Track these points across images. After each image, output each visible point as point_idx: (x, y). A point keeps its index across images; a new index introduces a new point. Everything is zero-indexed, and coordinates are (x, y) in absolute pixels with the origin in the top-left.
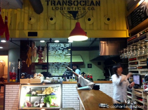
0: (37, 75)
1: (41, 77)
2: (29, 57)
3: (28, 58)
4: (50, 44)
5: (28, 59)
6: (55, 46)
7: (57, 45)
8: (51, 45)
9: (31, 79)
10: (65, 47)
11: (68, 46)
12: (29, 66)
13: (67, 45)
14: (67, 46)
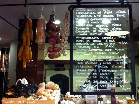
0: (46, 88)
1: (55, 91)
2: (26, 42)
3: (24, 44)
4: (78, 10)
5: (24, 48)
6: (91, 16)
7: (94, 13)
8: (80, 13)
9: (29, 98)
10: (115, 16)
11: (123, 16)
12: (25, 66)
13: (121, 12)
14: (121, 16)
